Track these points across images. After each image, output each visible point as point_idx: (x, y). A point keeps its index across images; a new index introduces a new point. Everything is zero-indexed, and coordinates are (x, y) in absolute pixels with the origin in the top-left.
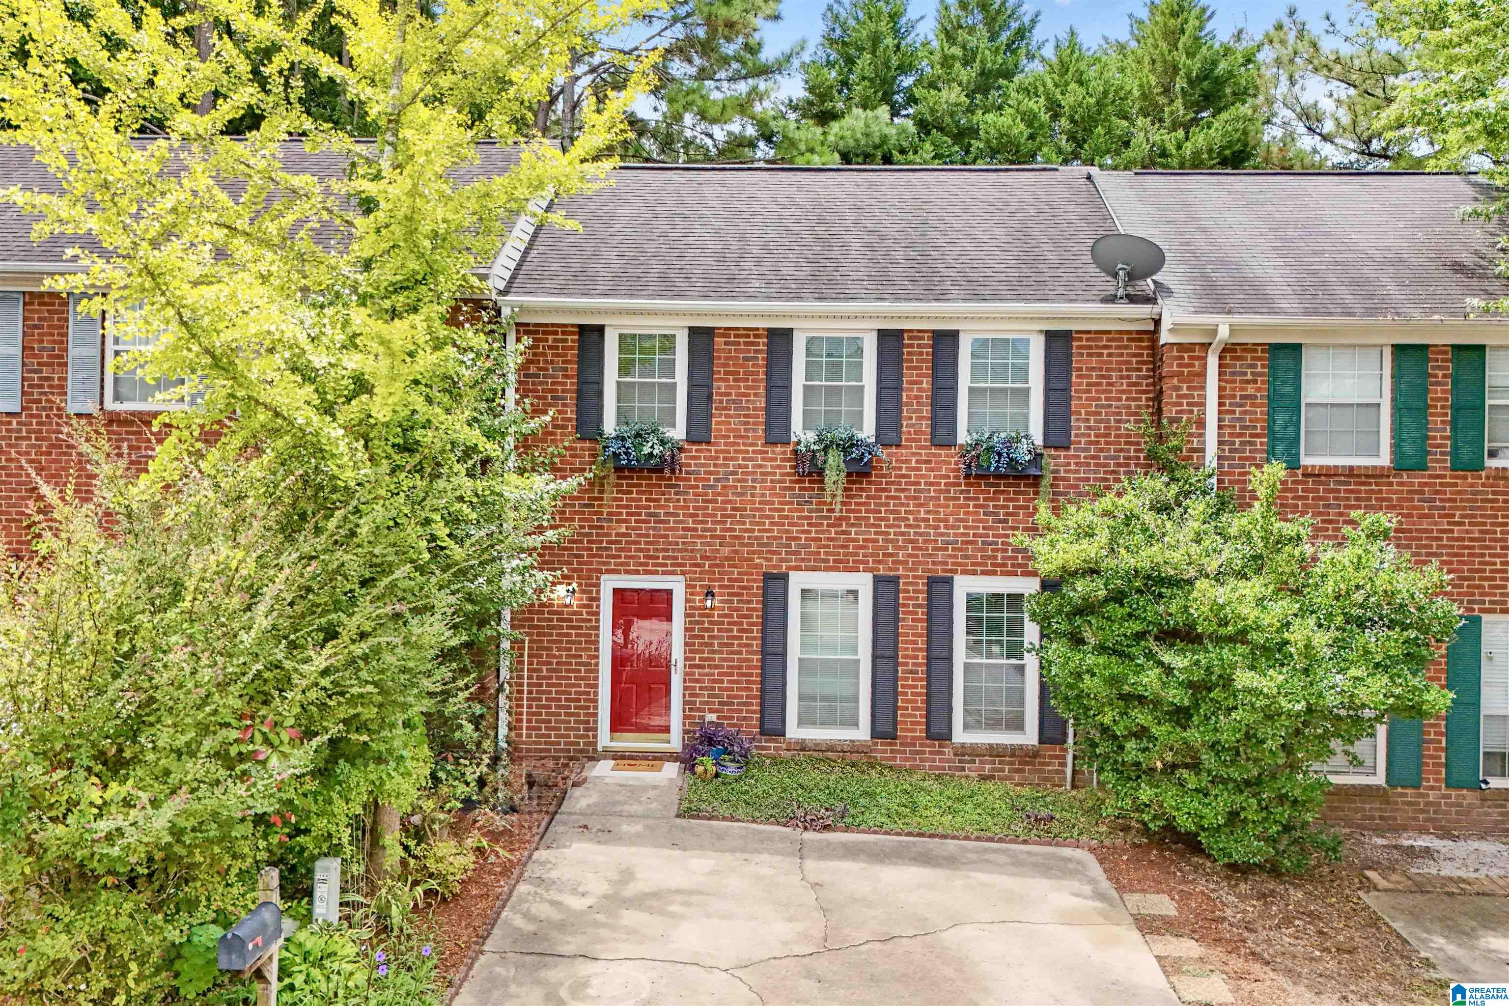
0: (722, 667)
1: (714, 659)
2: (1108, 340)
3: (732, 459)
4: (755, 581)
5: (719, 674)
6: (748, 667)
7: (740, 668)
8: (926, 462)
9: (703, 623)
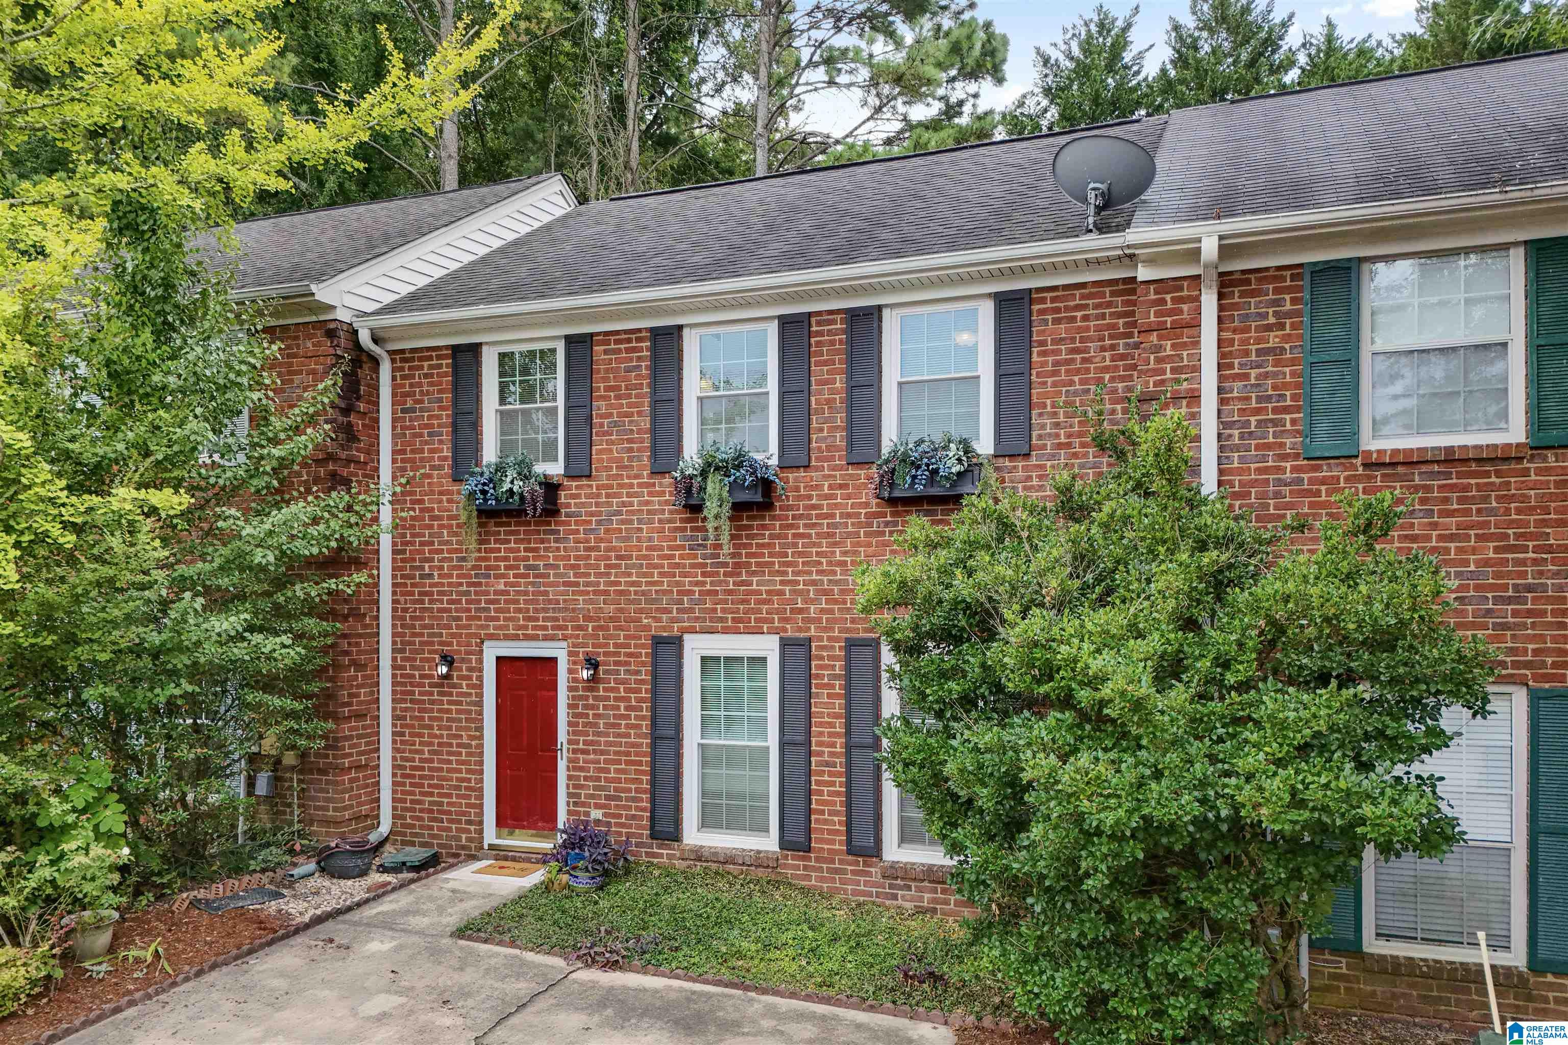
0: (608, 753)
1: (599, 743)
2: (1083, 297)
3: (616, 495)
4: (643, 646)
5: (605, 761)
6: (637, 755)
7: (628, 754)
8: (841, 486)
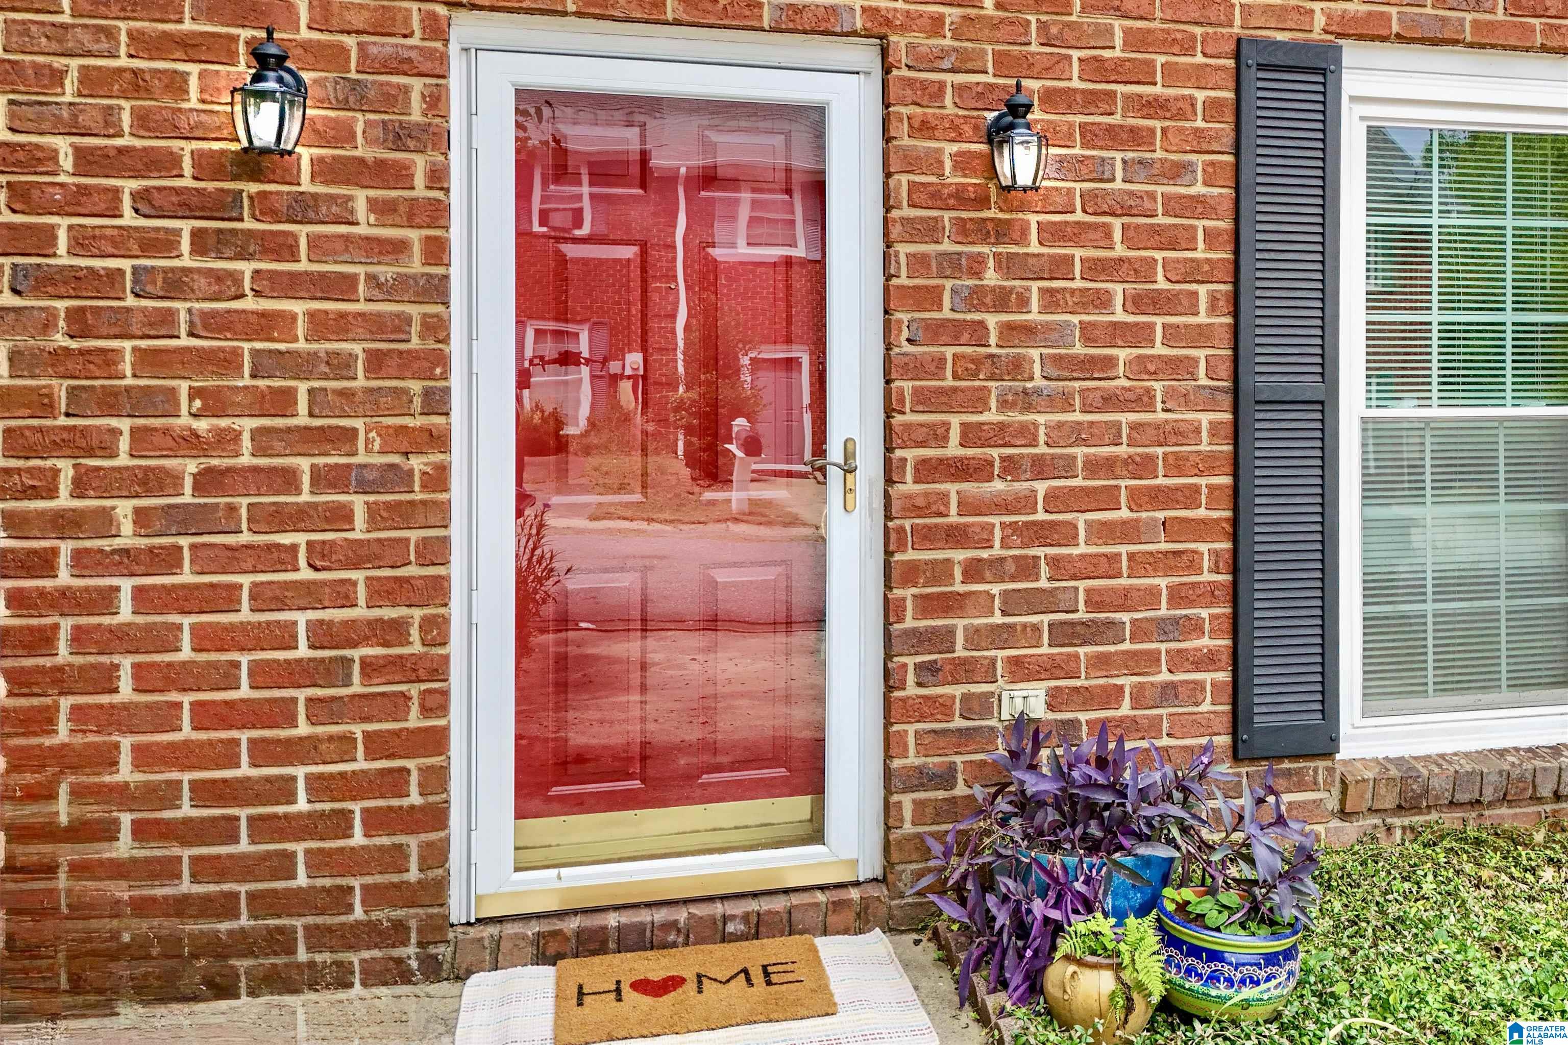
0: (1067, 467)
1: (1028, 434)
4: (1198, 77)
5: (1054, 500)
6: (1177, 465)
7: (1144, 467)
9: (976, 266)
